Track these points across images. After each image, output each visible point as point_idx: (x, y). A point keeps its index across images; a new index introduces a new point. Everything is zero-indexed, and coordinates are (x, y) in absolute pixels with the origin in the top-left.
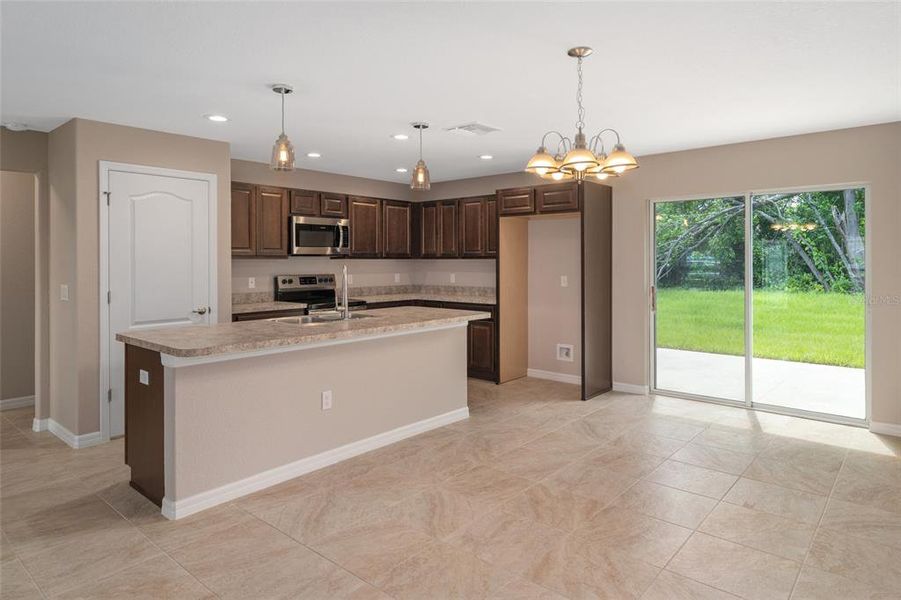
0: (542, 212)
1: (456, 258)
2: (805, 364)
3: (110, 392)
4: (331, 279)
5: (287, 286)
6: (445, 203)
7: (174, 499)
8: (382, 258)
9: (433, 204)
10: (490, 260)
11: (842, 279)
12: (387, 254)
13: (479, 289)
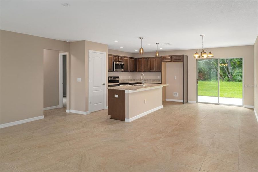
0: (173, 62)
1: (148, 72)
2: (224, 98)
3: (90, 102)
4: (118, 77)
5: (111, 79)
6: (144, 58)
7: (128, 118)
8: (129, 72)
9: (141, 58)
10: (159, 73)
11: (227, 78)
12: (130, 71)
13: (152, 80)
